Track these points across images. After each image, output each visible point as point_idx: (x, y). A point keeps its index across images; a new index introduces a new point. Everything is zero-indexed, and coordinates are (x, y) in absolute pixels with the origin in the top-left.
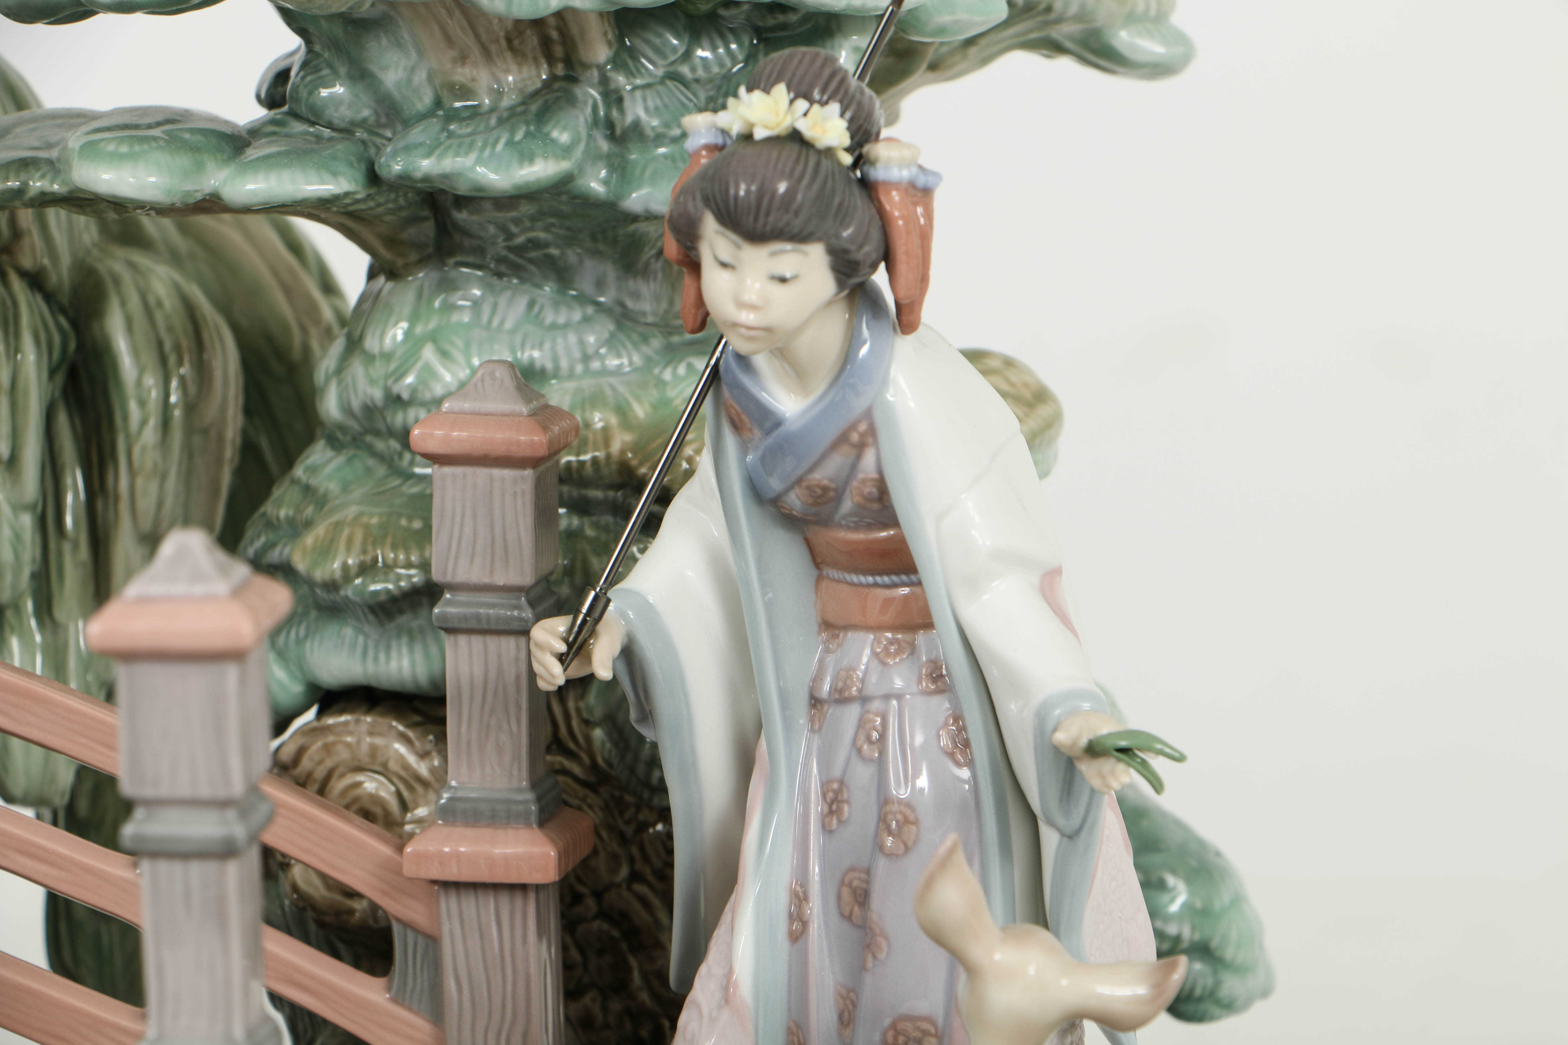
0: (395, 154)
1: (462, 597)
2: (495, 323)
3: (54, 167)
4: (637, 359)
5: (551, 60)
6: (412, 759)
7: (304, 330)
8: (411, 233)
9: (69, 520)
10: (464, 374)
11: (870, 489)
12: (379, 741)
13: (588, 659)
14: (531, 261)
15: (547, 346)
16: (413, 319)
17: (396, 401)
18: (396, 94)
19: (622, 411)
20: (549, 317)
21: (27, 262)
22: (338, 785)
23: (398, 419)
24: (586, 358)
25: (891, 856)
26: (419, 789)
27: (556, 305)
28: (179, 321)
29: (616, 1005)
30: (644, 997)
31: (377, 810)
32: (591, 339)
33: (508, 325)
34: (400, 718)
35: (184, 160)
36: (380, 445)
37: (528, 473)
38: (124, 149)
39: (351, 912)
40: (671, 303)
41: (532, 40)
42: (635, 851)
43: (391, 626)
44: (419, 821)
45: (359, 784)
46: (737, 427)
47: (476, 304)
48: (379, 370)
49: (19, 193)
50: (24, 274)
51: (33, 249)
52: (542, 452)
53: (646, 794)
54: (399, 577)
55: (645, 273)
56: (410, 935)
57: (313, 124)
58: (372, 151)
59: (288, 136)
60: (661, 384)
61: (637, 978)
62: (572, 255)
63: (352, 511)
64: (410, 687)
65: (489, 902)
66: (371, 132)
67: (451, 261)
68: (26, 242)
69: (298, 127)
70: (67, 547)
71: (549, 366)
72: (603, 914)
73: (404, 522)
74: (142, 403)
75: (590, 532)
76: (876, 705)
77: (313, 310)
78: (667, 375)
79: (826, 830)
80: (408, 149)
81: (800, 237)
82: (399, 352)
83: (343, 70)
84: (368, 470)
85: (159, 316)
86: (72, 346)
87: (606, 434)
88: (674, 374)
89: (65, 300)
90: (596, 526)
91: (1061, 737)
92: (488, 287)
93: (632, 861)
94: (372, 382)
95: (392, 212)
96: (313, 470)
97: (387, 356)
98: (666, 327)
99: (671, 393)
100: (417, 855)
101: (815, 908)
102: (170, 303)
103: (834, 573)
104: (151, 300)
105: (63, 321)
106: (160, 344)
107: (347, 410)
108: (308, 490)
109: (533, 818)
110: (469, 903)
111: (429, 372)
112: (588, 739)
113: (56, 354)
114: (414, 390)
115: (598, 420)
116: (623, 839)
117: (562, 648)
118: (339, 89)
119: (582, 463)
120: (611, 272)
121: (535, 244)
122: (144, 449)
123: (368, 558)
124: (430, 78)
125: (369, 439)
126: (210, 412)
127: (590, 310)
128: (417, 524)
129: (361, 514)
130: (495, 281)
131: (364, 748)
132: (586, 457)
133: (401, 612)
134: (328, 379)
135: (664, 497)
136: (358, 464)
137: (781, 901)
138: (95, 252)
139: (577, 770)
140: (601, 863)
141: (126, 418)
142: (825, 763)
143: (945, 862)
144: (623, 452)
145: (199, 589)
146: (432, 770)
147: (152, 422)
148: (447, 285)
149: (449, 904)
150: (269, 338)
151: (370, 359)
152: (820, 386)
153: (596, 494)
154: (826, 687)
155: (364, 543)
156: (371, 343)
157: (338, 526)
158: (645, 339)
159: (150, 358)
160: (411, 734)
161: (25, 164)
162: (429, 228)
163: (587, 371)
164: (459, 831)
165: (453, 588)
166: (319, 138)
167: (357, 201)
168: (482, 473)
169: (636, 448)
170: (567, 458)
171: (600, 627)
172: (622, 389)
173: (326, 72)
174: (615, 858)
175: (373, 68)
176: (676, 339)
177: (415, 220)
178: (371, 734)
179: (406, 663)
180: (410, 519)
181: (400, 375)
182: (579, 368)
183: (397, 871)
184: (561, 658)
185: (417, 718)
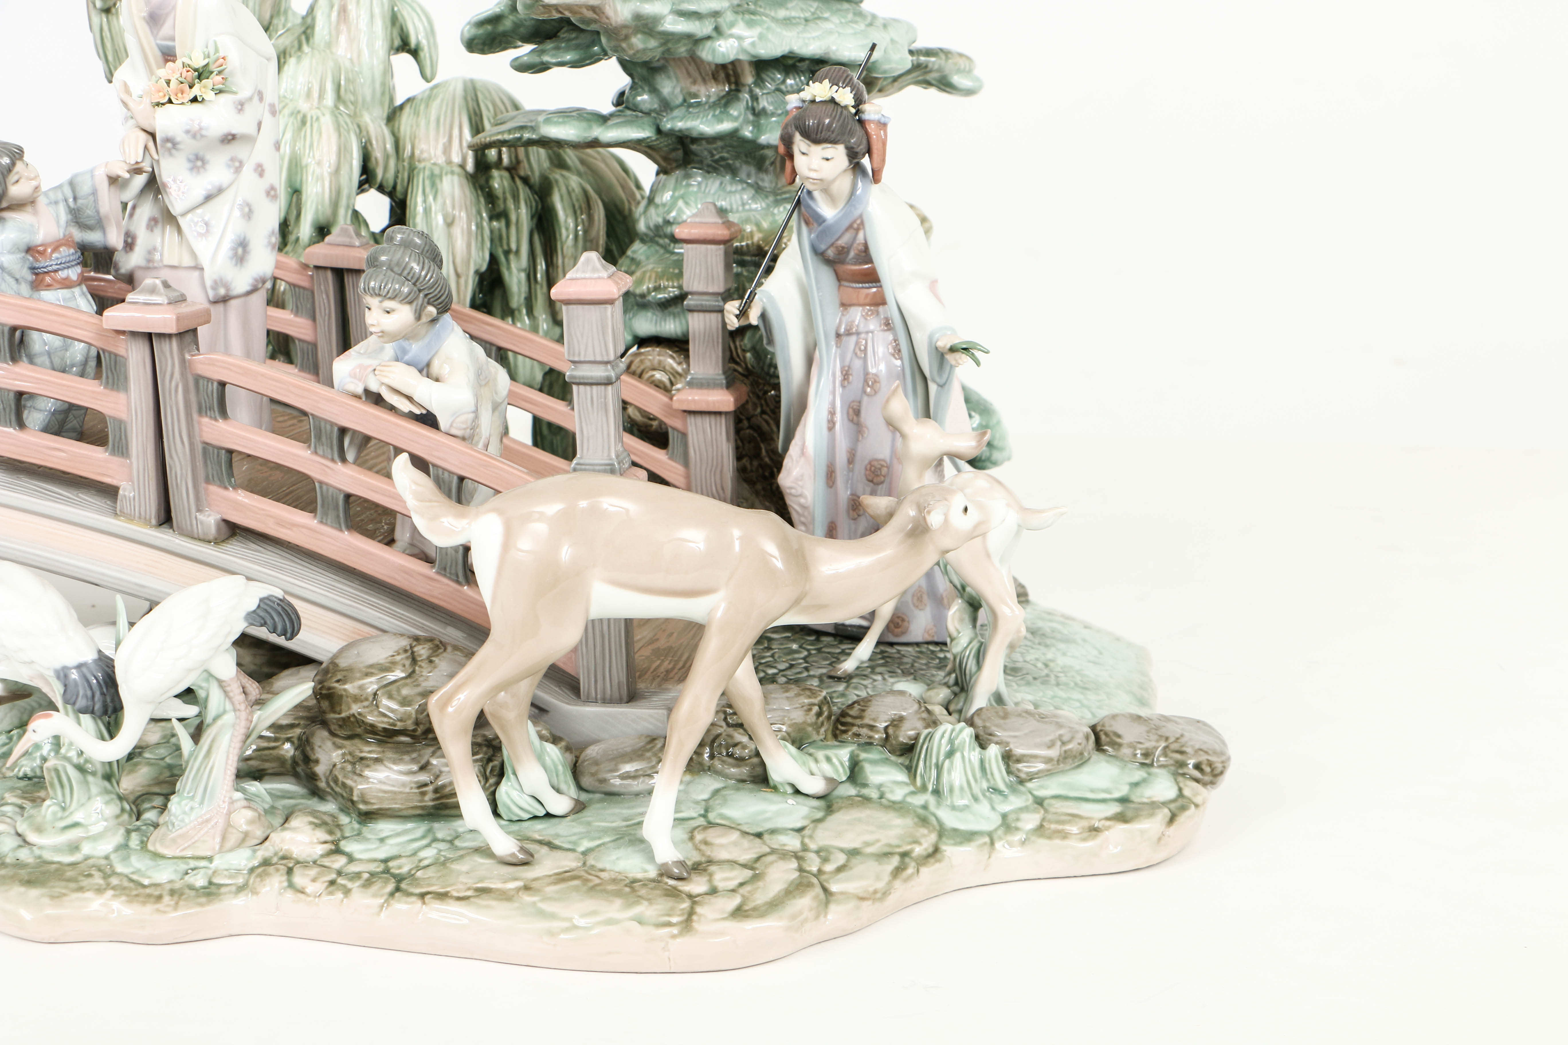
0: (667, 121)
1: (695, 297)
2: (707, 190)
3: (533, 129)
4: (764, 205)
5: (730, 83)
6: (675, 365)
7: (629, 202)
8: (673, 155)
9: (539, 276)
10: (695, 211)
11: (862, 247)
12: (662, 358)
13: (748, 317)
14: (721, 166)
15: (728, 199)
16: (674, 190)
17: (668, 223)
18: (668, 97)
19: (758, 225)
20: (729, 188)
21: (522, 173)
22: (646, 376)
23: (668, 230)
24: (743, 204)
25: (869, 395)
26: (678, 377)
27: (731, 184)
28: (581, 197)
29: (755, 463)
30: (767, 460)
31: (661, 385)
32: (745, 197)
33: (712, 192)
34: (670, 348)
35: (584, 124)
36: (661, 241)
37: (722, 247)
38: (561, 120)
39: (651, 426)
40: (777, 184)
41: (722, 75)
42: (763, 402)
43: (666, 311)
44: (678, 390)
45: (653, 376)
46: (807, 223)
47: (699, 184)
48: (661, 210)
49: (520, 139)
50: (521, 178)
51: (524, 168)
52: (727, 238)
53: (768, 378)
54: (670, 292)
55: (766, 171)
56: (676, 433)
57: (635, 111)
58: (658, 121)
59: (625, 116)
60: (773, 214)
61: (764, 452)
62: (738, 164)
63: (650, 267)
64: (674, 336)
65: (707, 419)
66: (658, 114)
67: (689, 167)
68: (522, 165)
69: (629, 112)
70: (538, 287)
71: (729, 207)
72: (750, 427)
73: (671, 270)
74: (567, 229)
75: (745, 273)
76: (863, 336)
77: (633, 195)
78: (776, 211)
79: (843, 386)
80: (673, 119)
81: (834, 142)
82: (669, 203)
83: (646, 89)
84: (657, 251)
85: (573, 195)
86: (540, 207)
87: (752, 234)
88: (779, 211)
89: (537, 188)
90: (748, 271)
91: (940, 344)
92: (704, 177)
93: (762, 406)
94: (658, 215)
95: (666, 146)
96: (634, 252)
97: (664, 205)
98: (775, 192)
99: (777, 218)
100: (678, 400)
101: (838, 417)
102: (578, 190)
103: (846, 284)
104: (570, 189)
105: (536, 197)
106: (574, 206)
107: (648, 228)
108: (633, 260)
109: (724, 386)
110: (699, 420)
111: (680, 211)
112: (745, 357)
113: (534, 209)
114: (675, 218)
115: (748, 228)
116: (758, 397)
117: (738, 312)
118: (645, 97)
119: (742, 246)
120: (753, 170)
121: (723, 159)
122: (568, 247)
123: (657, 284)
124: (681, 91)
125: (657, 239)
126: (593, 233)
127: (745, 185)
128: (677, 271)
129: (653, 268)
130: (707, 175)
131: (656, 362)
132: (744, 244)
133: (670, 306)
134: (640, 215)
135: (774, 259)
136: (652, 249)
137: (824, 415)
138: (548, 171)
139: (740, 369)
140: (750, 406)
141: (561, 235)
142: (842, 360)
143: (895, 391)
144: (758, 241)
145: (596, 275)
146: (683, 369)
147: (571, 237)
148: (688, 176)
149: (691, 420)
150: (616, 206)
151: (657, 206)
152: (841, 205)
153: (748, 258)
154: (842, 330)
155: (656, 279)
156: (658, 200)
157: (645, 273)
158: (767, 197)
159: (570, 212)
160: (674, 355)
161: (522, 128)
162: (680, 154)
163: (744, 210)
164: (695, 391)
165: (692, 293)
166: (637, 116)
167: (652, 141)
168: (703, 247)
169: (764, 240)
170: (736, 244)
171: (752, 304)
172: (758, 217)
173: (640, 90)
174: (755, 406)
175: (658, 87)
176: (779, 197)
177: (675, 150)
178: (659, 355)
179: (672, 326)
180: (674, 269)
181: (669, 212)
182: (741, 208)
183: (670, 407)
184: (737, 316)
185: (677, 349)
